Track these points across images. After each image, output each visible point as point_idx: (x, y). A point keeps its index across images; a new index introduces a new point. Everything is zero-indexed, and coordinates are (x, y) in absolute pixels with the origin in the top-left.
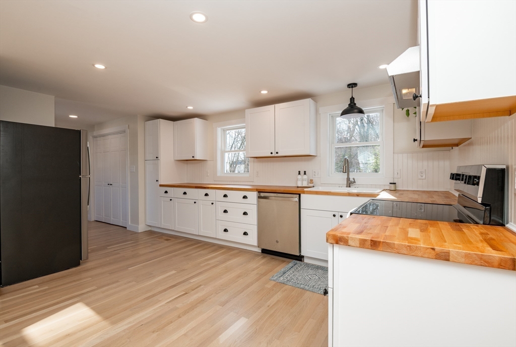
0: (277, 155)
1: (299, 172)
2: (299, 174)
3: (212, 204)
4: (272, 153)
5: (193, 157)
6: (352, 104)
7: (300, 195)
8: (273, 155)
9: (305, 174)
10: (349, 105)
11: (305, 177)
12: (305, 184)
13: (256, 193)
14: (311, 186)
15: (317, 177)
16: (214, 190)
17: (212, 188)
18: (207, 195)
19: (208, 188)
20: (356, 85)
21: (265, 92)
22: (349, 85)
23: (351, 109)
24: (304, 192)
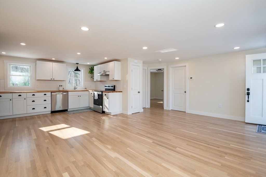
0: (53, 80)
3: (25, 99)
4: (51, 79)
7: (68, 92)
11: (62, 87)
12: (62, 89)
13: (50, 93)
14: (63, 90)
15: (64, 87)
16: (26, 93)
17: (24, 92)
18: (20, 95)
19: (21, 92)
20: (78, 64)
21: (53, 59)
22: (76, 63)
23: (77, 70)
24: (70, 91)
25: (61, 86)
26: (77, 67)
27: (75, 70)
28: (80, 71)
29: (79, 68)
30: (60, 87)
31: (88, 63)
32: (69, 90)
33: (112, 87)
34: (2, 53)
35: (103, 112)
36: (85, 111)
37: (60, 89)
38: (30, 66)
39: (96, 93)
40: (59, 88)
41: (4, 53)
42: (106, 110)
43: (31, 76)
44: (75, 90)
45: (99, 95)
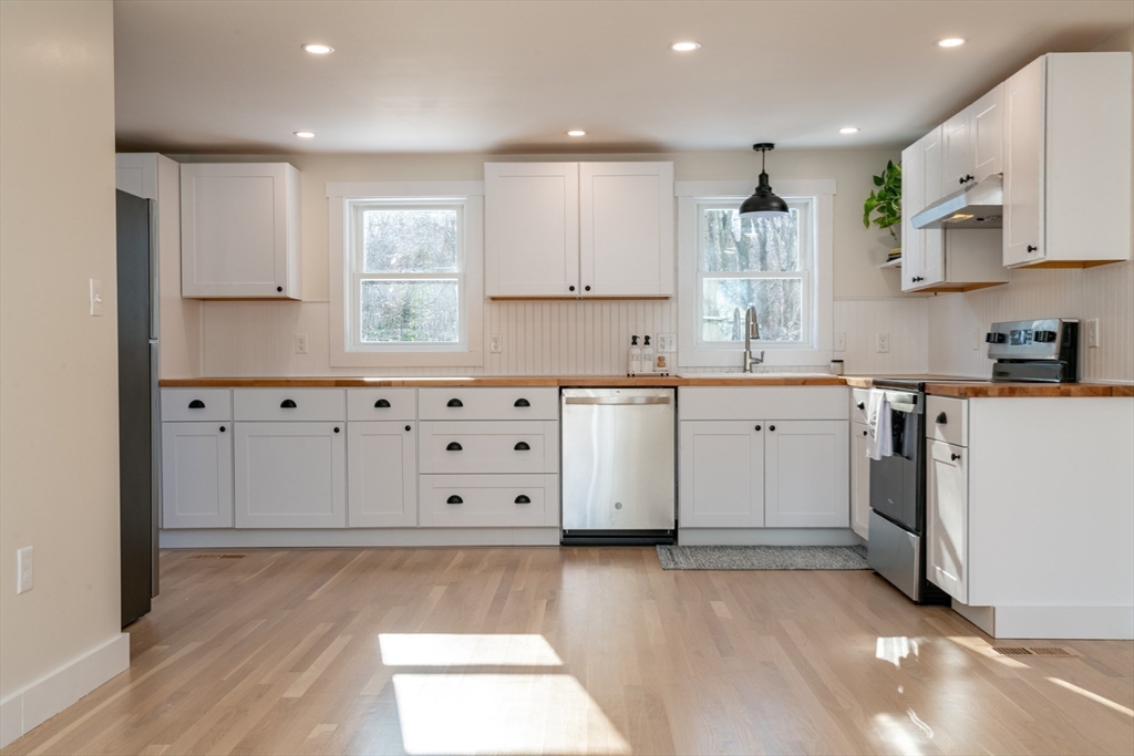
0: (585, 293)
1: (635, 338)
2: (634, 343)
3: (408, 428)
4: (572, 289)
5: (280, 289)
6: (763, 189)
7: (676, 388)
8: (575, 293)
9: (647, 343)
10: (758, 189)
11: (649, 350)
12: (648, 368)
13: (556, 390)
14: (660, 370)
15: (668, 352)
16: (411, 391)
17: (403, 384)
18: (382, 404)
19: (388, 384)
20: (770, 146)
21: (577, 134)
22: (757, 147)
23: (763, 200)
24: (687, 383)
25: (641, 341)
26: (763, 177)
27: (747, 207)
28: (784, 208)
29: (778, 188)
30: (636, 350)
31: (849, 132)
32: (686, 375)
33: (1038, 337)
34: (300, 135)
35: (933, 598)
36: (800, 560)
37: (635, 368)
38: (463, 207)
39: (878, 404)
40: (628, 358)
41: (305, 135)
42: (946, 577)
43: (465, 276)
44: (748, 375)
45: (898, 419)
